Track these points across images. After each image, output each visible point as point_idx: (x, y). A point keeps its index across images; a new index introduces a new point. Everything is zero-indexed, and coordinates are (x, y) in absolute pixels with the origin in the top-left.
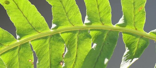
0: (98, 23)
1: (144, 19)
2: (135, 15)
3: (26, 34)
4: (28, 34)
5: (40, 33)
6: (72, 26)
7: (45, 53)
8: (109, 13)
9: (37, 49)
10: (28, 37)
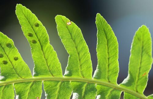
0: (105, 79)
1: (145, 85)
2: (138, 79)
3: (42, 73)
4: (43, 74)
5: (53, 76)
6: (83, 78)
7: (53, 95)
8: (116, 74)
9: (47, 89)
10: (43, 77)
